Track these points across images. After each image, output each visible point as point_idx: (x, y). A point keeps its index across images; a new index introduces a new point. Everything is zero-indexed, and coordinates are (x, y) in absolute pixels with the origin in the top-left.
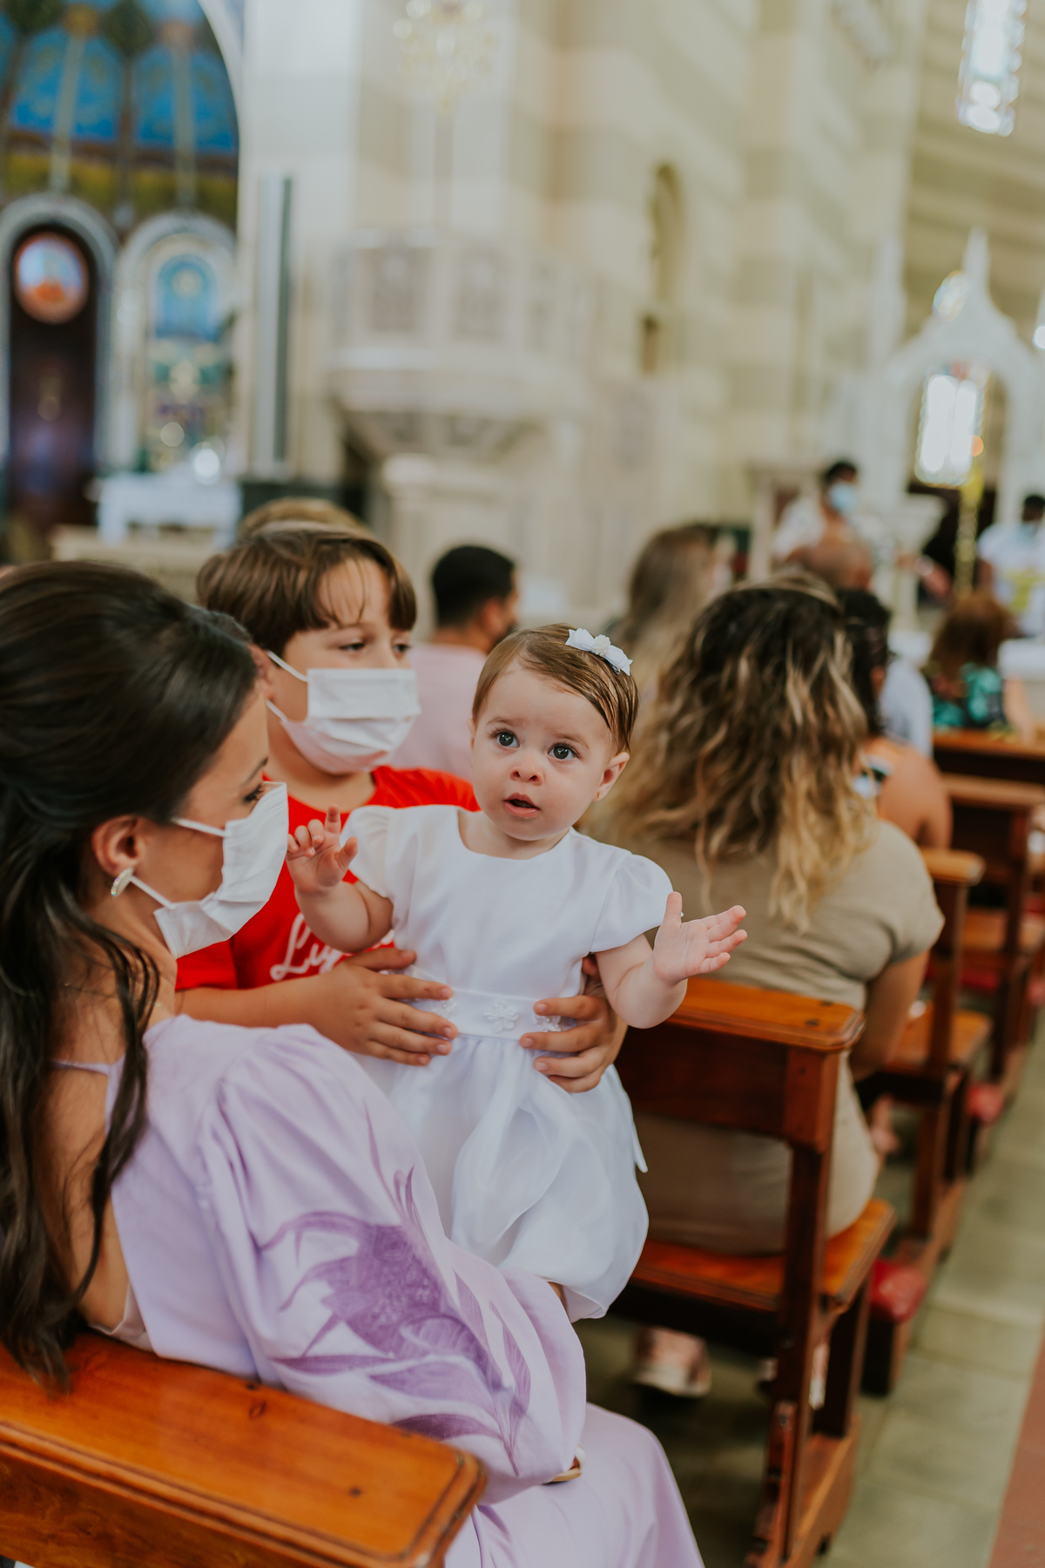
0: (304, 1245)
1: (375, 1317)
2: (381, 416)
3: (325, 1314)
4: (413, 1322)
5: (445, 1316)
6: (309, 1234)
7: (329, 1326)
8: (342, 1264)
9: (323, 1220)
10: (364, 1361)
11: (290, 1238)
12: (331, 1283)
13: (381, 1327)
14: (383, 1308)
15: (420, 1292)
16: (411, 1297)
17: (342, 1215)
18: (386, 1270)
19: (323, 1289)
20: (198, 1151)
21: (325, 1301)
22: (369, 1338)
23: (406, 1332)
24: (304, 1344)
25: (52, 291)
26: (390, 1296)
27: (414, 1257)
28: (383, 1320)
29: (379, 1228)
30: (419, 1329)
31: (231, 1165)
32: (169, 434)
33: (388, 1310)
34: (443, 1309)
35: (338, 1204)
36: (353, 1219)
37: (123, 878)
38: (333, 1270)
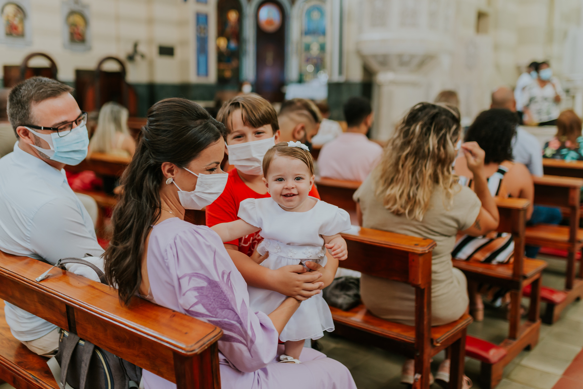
0: (191, 281)
1: (210, 305)
2: (375, 56)
3: (195, 300)
4: (221, 309)
5: (230, 309)
6: (193, 278)
7: (196, 304)
8: (202, 288)
9: (197, 275)
10: (207, 316)
11: (187, 278)
12: (198, 292)
13: (212, 308)
14: (212, 302)
15: (223, 301)
16: (221, 302)
17: (203, 275)
18: (214, 293)
19: (196, 294)
20: (166, 251)
21: (196, 297)
22: (208, 310)
23: (219, 311)
24: (189, 307)
25: (270, 22)
26: (214, 300)
27: (222, 291)
28: (212, 306)
29: (212, 281)
30: (223, 311)
31: (174, 256)
32: (310, 68)
33: (214, 303)
34: (230, 308)
35: (202, 272)
36: (206, 277)
37: (169, 180)
38: (199, 289)
